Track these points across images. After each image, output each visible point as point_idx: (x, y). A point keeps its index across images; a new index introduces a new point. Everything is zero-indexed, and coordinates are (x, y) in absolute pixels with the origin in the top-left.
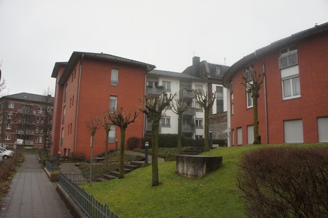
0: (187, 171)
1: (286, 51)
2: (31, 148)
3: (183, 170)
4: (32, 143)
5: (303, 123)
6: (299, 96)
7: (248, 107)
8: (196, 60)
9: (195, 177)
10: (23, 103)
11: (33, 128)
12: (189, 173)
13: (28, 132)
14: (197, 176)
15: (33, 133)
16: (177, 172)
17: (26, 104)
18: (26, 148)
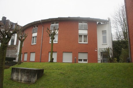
0: (21, 78)
1: (53, 23)
3: (17, 78)
5: (57, 54)
6: (57, 43)
7: (32, 44)
8: (4, 18)
9: (29, 82)
12: (23, 80)
14: (30, 82)
16: (12, 79)
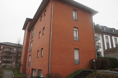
2: (9, 67)
4: (10, 65)
10: (7, 46)
11: (11, 57)
13: (8, 60)
15: (11, 60)
17: (8, 47)
18: (6, 67)
